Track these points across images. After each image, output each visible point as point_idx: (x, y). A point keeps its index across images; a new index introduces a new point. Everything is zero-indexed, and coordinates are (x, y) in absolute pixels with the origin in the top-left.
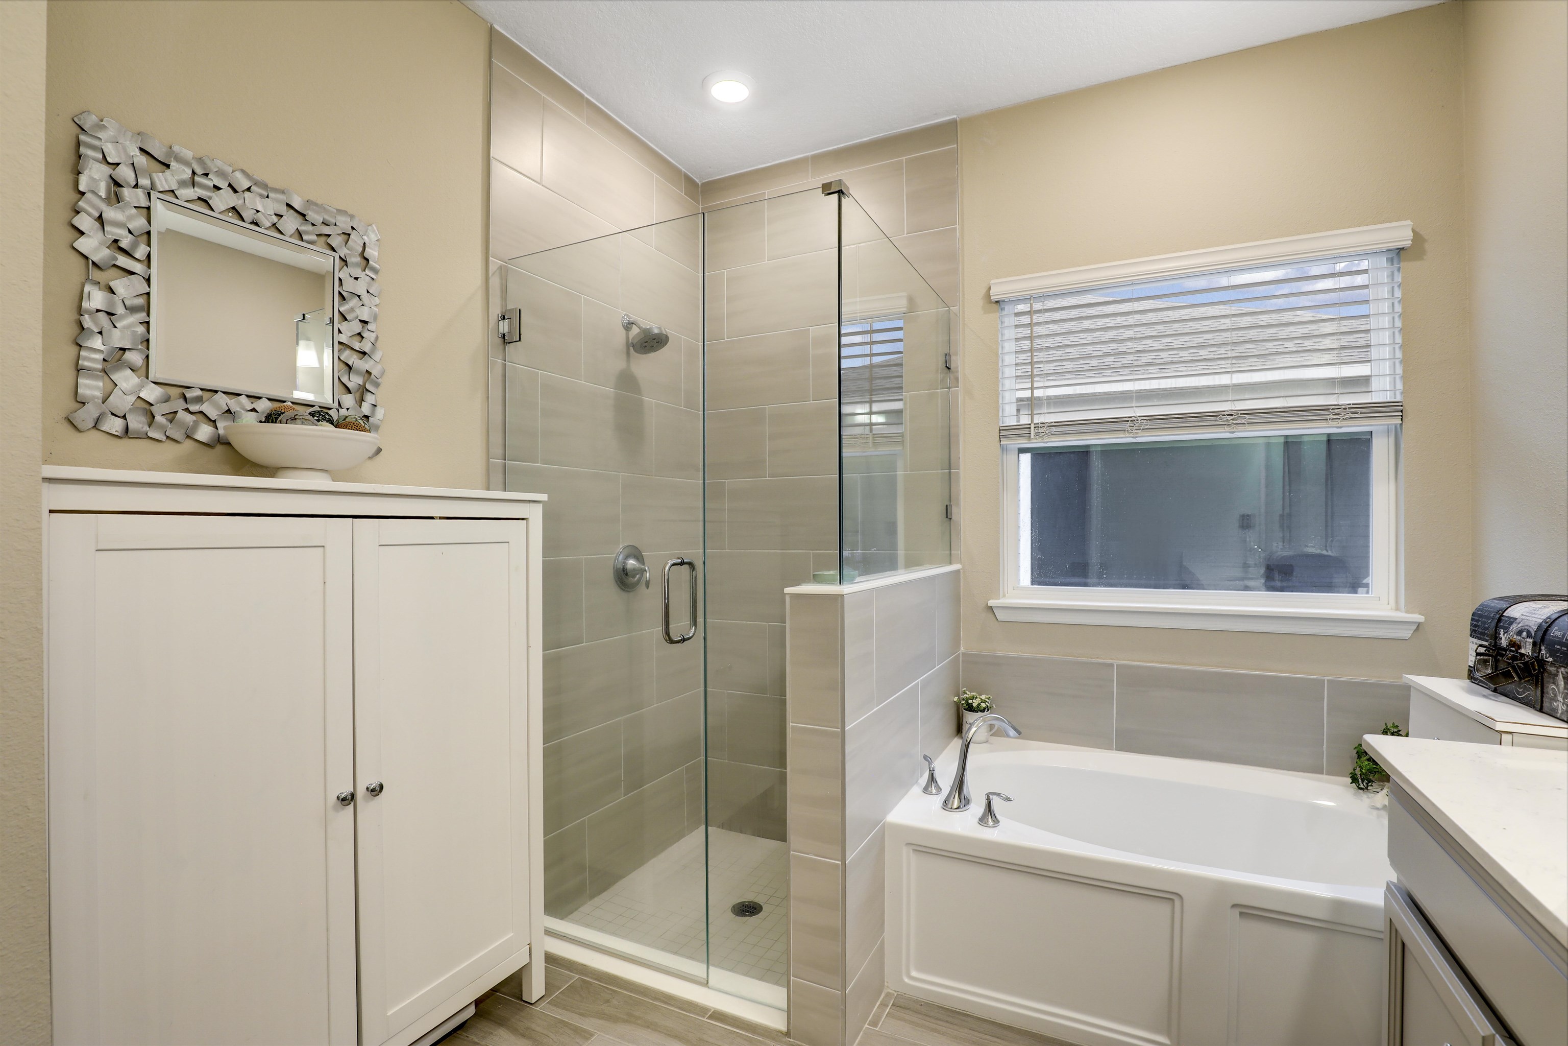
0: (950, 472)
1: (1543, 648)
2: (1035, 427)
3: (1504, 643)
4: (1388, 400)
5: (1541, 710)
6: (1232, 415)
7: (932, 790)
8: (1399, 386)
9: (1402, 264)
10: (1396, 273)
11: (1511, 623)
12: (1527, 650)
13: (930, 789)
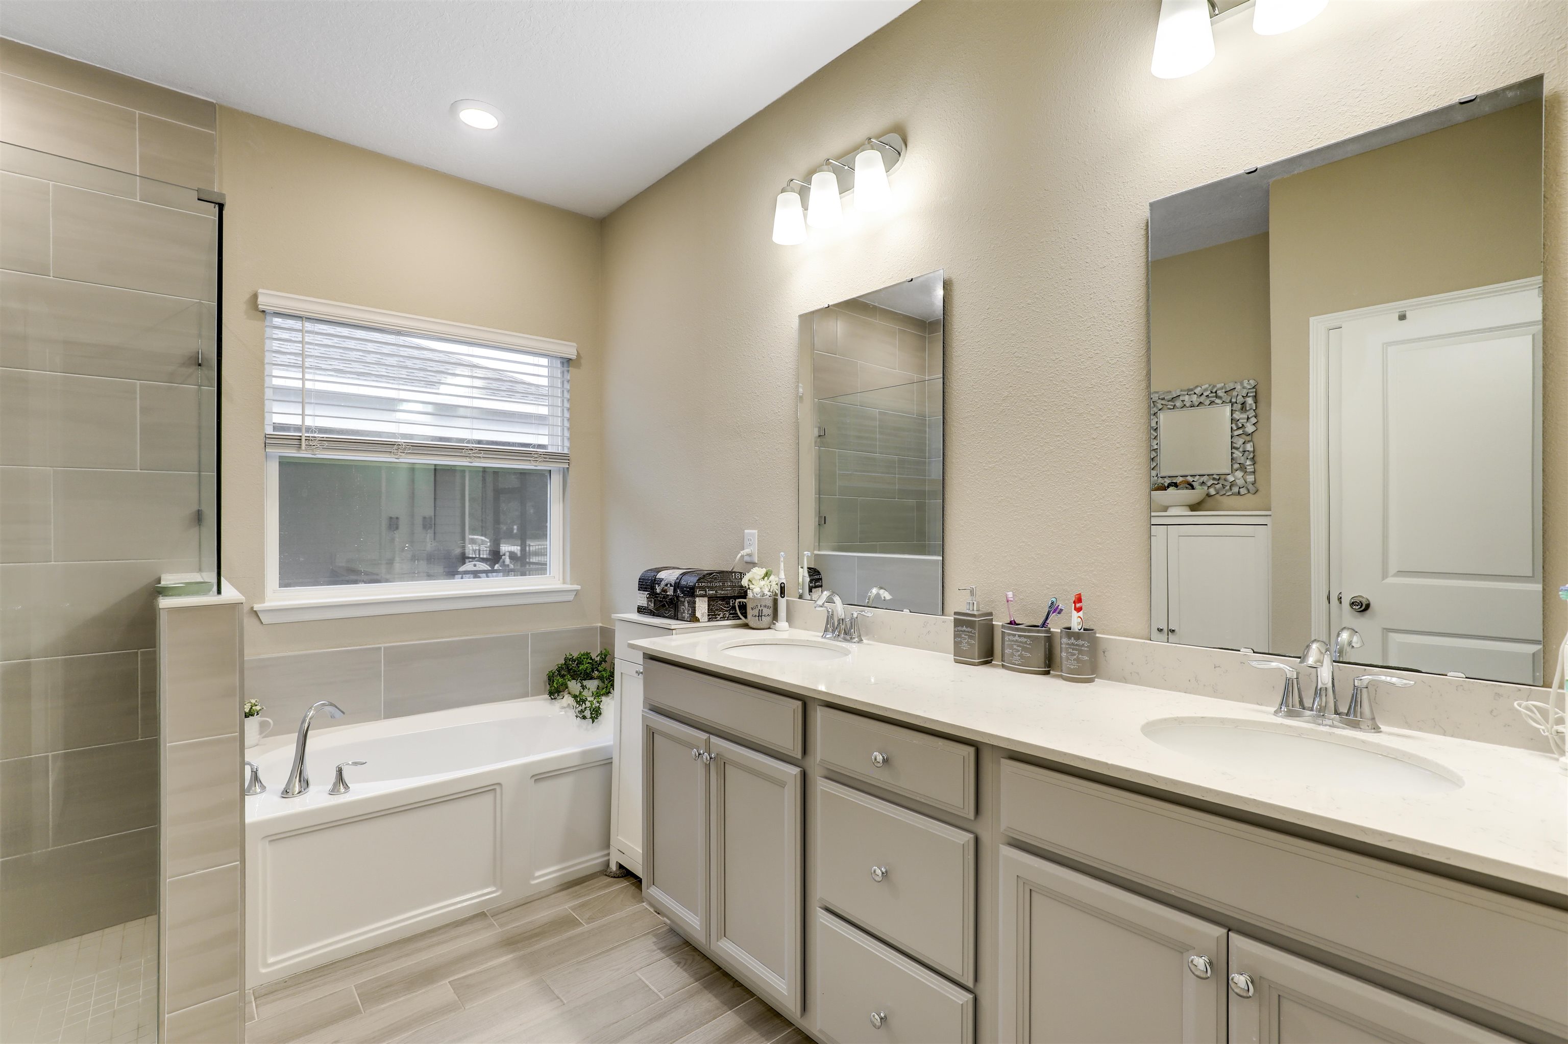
0: (200, 475)
1: (678, 590)
2: (306, 440)
3: (658, 591)
4: (560, 451)
5: (677, 619)
6: (472, 450)
7: (256, 789)
8: (567, 444)
9: (570, 369)
10: (566, 373)
11: (661, 581)
12: (670, 592)
13: (253, 789)
